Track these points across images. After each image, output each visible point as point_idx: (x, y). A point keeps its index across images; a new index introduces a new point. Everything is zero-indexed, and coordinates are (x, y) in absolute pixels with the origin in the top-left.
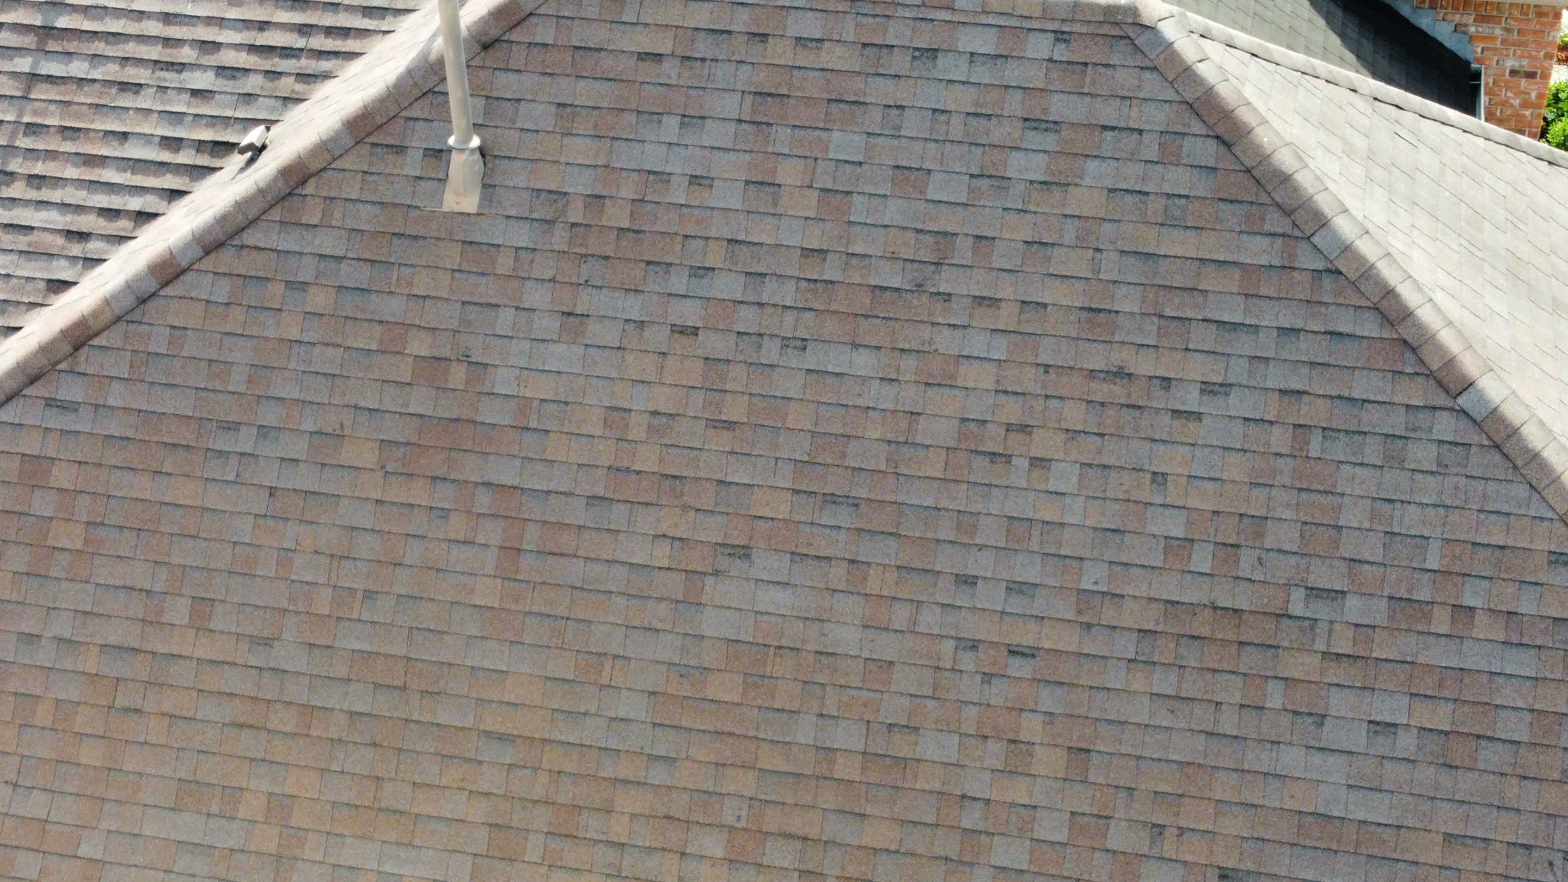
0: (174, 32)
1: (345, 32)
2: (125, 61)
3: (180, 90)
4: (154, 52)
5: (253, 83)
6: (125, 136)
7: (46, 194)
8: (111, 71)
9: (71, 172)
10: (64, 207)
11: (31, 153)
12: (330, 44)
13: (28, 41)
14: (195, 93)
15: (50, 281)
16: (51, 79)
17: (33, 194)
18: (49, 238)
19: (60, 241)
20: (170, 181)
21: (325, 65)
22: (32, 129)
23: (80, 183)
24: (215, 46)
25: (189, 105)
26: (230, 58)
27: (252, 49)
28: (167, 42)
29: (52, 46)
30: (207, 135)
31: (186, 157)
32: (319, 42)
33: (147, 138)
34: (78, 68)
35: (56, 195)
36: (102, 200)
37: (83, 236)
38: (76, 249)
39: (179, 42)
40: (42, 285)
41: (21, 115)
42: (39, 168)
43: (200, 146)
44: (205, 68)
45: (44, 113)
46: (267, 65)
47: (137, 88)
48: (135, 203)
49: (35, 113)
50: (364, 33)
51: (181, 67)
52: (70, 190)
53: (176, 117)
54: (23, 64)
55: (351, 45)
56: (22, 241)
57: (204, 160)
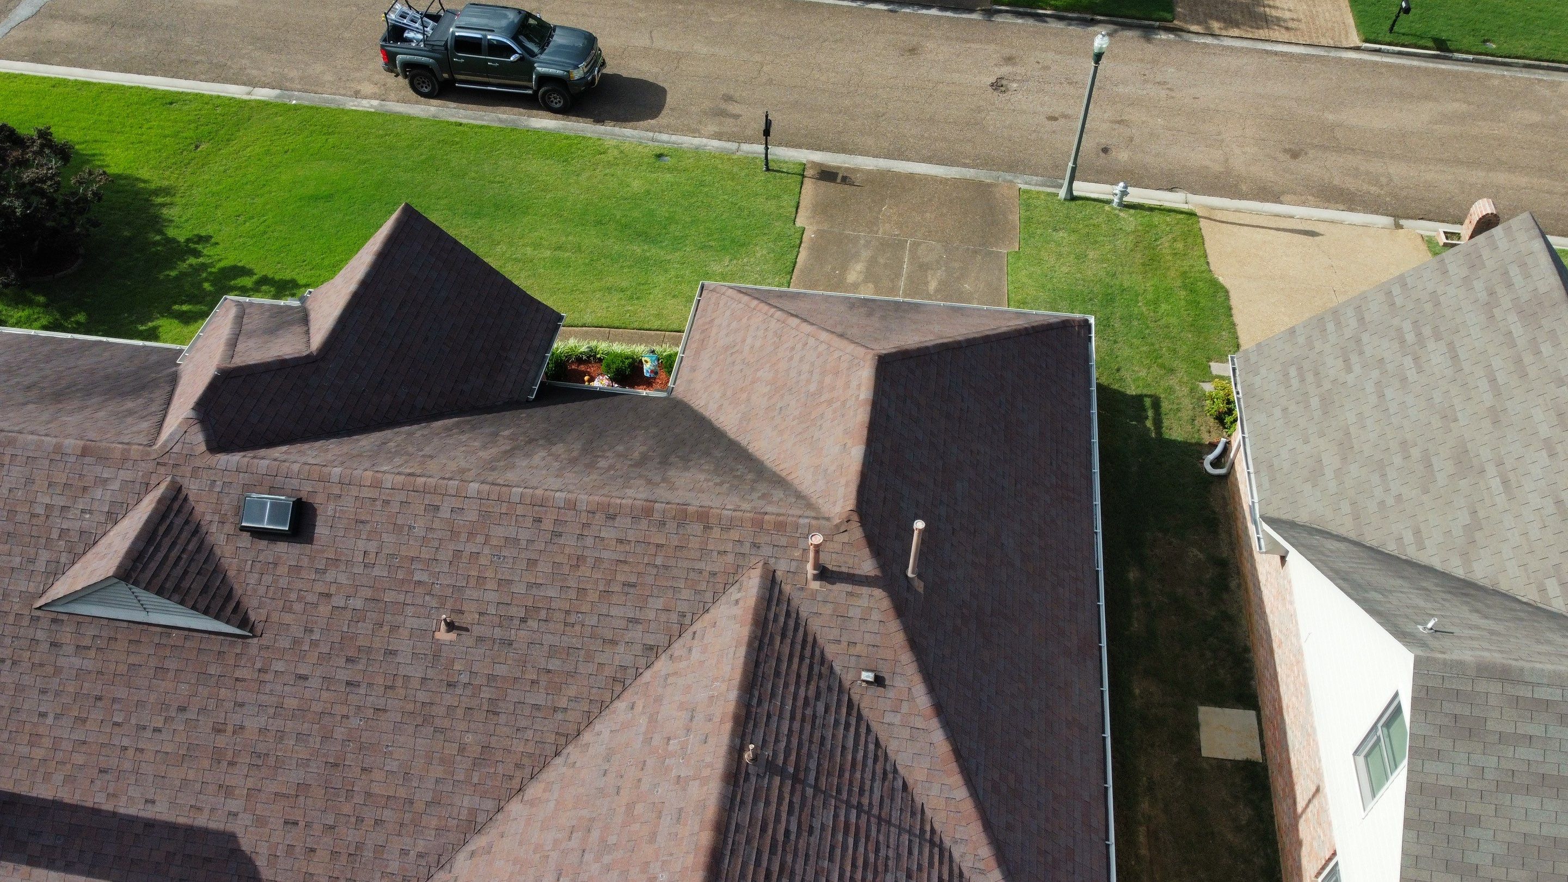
0: (799, 716)
1: (805, 641)
2: (811, 742)
3: (824, 719)
4: (808, 727)
5: (823, 684)
6: (844, 748)
7: (867, 787)
8: (815, 748)
9: (858, 775)
10: (873, 779)
11: (850, 791)
12: (809, 648)
13: (799, 787)
14: (826, 712)
15: (903, 791)
16: (817, 779)
17: (867, 794)
18: (885, 788)
19: (886, 783)
20: (863, 730)
21: (817, 652)
22: (839, 791)
23: (863, 771)
24: (806, 698)
25: (831, 715)
26: (812, 693)
27: (808, 682)
28: (803, 720)
29: (802, 776)
30: (844, 710)
31: (853, 721)
32: (808, 653)
33: (845, 737)
34: (813, 765)
35: (868, 783)
36: (870, 762)
37: (885, 773)
38: (890, 776)
39: (804, 715)
40: (904, 794)
41: (832, 796)
42: (856, 789)
43: (849, 714)
44: (815, 706)
45: (832, 785)
46: (816, 678)
47: (823, 738)
48: (872, 747)
49: (831, 789)
50: (805, 634)
51: (814, 717)
52: (866, 776)
53: (837, 722)
54: (810, 792)
55: (810, 639)
56: (887, 801)
57: (855, 713)
